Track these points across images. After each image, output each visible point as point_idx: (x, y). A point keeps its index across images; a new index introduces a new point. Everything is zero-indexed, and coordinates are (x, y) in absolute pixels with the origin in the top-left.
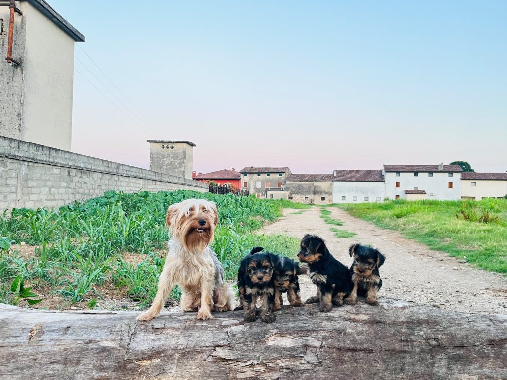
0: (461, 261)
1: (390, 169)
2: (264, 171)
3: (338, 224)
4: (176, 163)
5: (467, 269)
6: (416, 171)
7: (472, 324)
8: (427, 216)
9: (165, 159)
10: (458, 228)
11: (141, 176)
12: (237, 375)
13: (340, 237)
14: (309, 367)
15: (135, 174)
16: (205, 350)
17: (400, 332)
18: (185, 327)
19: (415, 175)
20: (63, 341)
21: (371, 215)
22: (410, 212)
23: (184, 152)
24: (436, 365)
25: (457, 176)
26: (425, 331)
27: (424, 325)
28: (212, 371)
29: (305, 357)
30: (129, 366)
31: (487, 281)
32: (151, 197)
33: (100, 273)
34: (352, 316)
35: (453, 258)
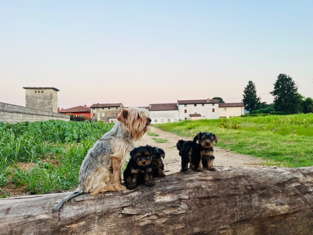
0: (227, 150)
1: (181, 103)
2: (106, 106)
3: (156, 136)
4: (46, 102)
5: (231, 154)
6: (195, 103)
7: (266, 175)
8: (205, 128)
9: (37, 100)
10: (223, 132)
11: (21, 111)
12: (140, 224)
13: (159, 143)
14: (184, 212)
15: (17, 110)
16: (116, 211)
17: (231, 184)
18: (99, 198)
19: (195, 106)
20: (6, 219)
21: (174, 129)
22: (196, 126)
23: (51, 95)
24: (253, 200)
25: (217, 105)
26: (243, 182)
27: (243, 179)
28: (123, 224)
29: (181, 206)
30: (62, 229)
31: (242, 160)
32: (30, 125)
33: (4, 177)
34: (203, 178)
35: (223, 149)
